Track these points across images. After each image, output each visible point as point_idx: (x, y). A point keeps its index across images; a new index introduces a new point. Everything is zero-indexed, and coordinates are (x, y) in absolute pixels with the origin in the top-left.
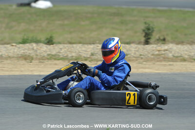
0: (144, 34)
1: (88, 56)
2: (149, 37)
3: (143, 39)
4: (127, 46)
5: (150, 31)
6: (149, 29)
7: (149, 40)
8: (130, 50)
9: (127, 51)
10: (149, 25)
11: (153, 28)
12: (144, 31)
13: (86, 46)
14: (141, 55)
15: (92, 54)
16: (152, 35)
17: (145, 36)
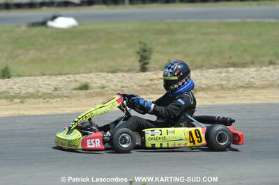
0: (139, 58)
1: (50, 92)
2: (146, 61)
3: (137, 65)
4: (110, 75)
5: (147, 53)
6: (145, 51)
7: (147, 66)
8: (112, 81)
9: (107, 82)
10: (145, 45)
11: (150, 49)
12: (138, 53)
13: (53, 78)
14: (123, 87)
15: (56, 89)
16: (149, 58)
17: (140, 61)
